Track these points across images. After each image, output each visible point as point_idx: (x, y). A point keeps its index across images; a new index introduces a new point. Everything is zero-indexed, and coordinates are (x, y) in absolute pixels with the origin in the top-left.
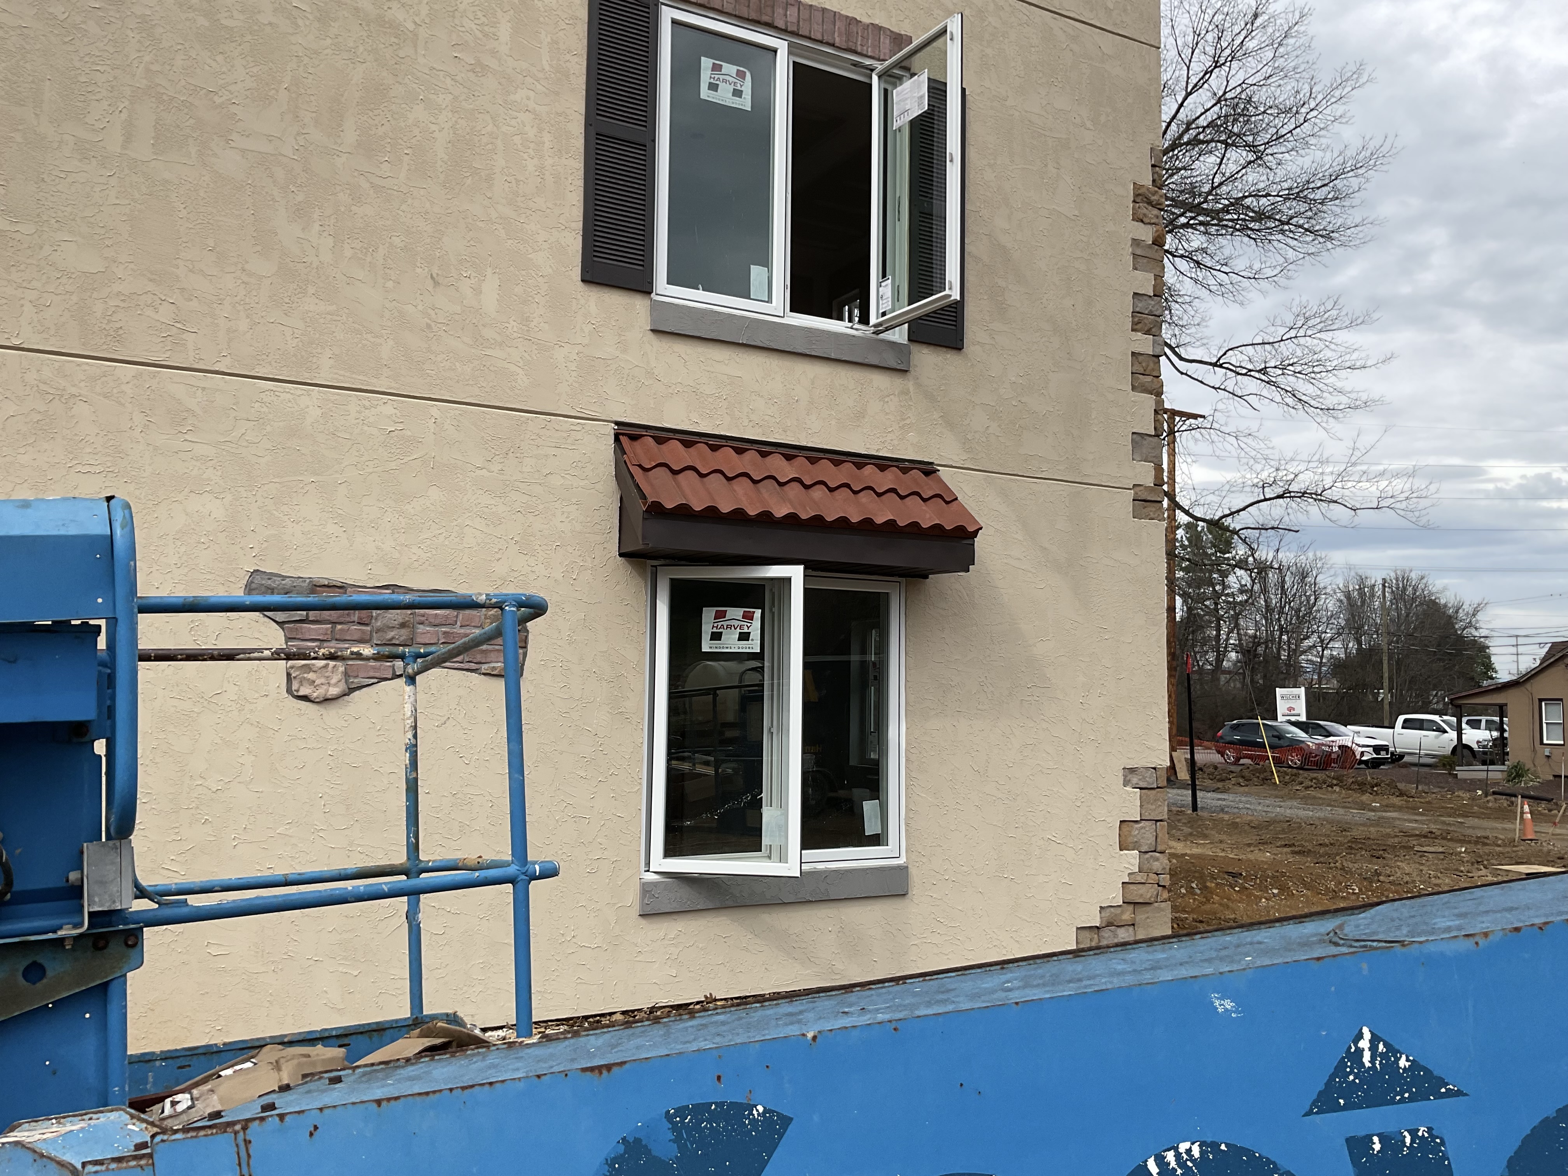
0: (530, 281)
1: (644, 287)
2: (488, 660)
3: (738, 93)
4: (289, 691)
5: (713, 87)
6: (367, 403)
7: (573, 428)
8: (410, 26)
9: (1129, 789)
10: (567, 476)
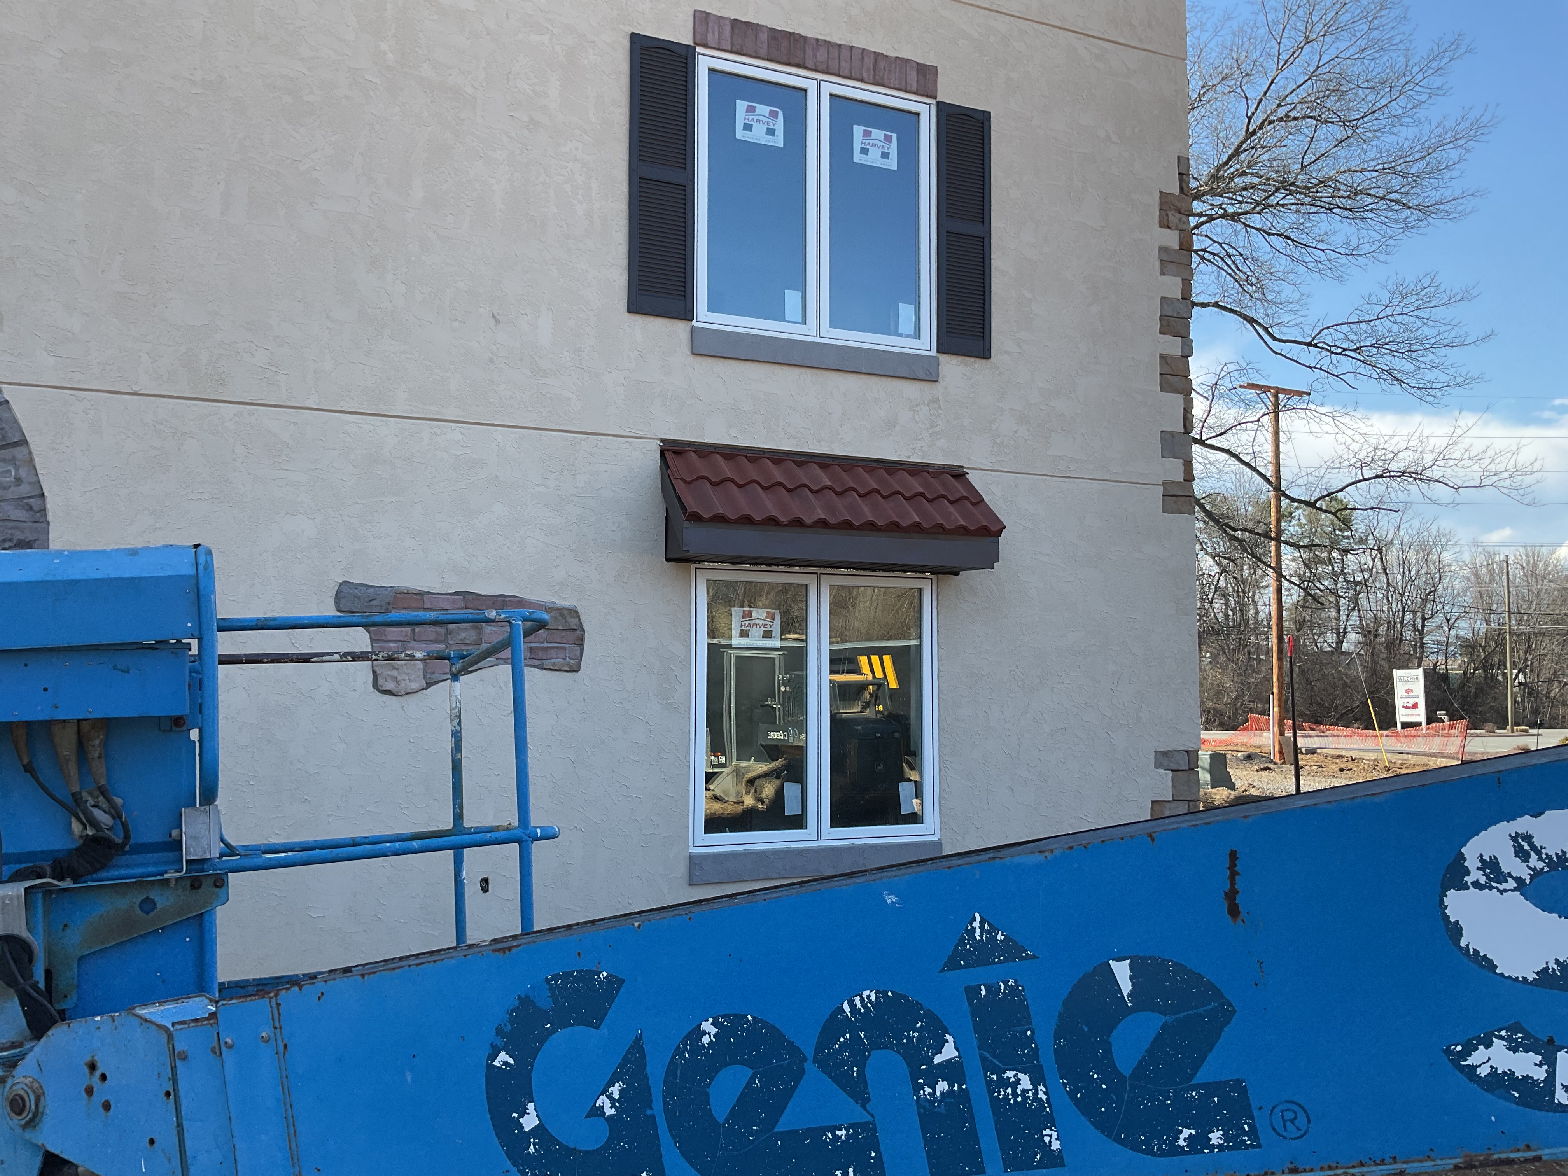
0: (581, 315)
1: (686, 314)
2: (549, 657)
3: (771, 132)
4: (375, 685)
5: (748, 127)
6: (438, 431)
7: (622, 446)
8: (470, 91)
9: (1161, 771)
10: (617, 490)
